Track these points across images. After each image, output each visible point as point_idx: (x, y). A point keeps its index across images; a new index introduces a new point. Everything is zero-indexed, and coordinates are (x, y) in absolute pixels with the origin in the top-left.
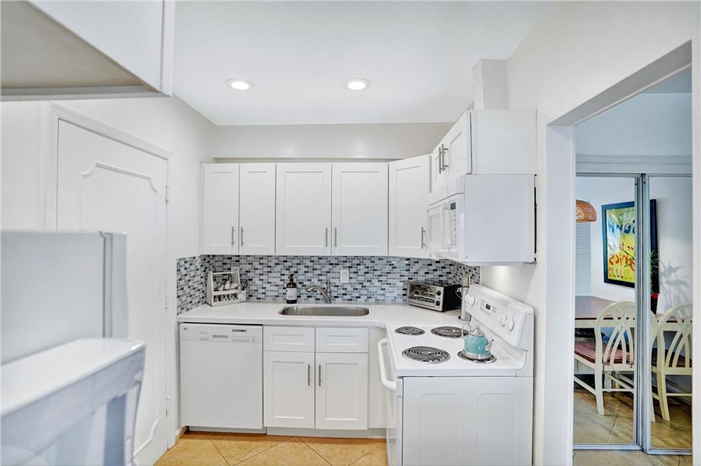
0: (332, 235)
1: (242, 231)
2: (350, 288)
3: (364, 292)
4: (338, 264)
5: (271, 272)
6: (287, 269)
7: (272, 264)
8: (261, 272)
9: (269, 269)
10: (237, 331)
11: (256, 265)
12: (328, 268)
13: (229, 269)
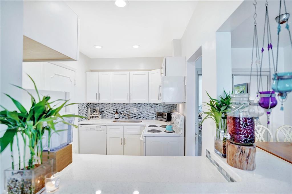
0: (130, 96)
1: (100, 95)
2: (137, 115)
3: (142, 116)
4: (133, 106)
5: (110, 109)
6: (115, 108)
7: (110, 106)
8: (106, 109)
9: (109, 108)
10: (98, 127)
11: (105, 106)
12: (129, 107)
13: (96, 108)
